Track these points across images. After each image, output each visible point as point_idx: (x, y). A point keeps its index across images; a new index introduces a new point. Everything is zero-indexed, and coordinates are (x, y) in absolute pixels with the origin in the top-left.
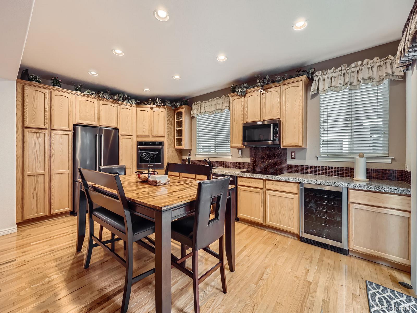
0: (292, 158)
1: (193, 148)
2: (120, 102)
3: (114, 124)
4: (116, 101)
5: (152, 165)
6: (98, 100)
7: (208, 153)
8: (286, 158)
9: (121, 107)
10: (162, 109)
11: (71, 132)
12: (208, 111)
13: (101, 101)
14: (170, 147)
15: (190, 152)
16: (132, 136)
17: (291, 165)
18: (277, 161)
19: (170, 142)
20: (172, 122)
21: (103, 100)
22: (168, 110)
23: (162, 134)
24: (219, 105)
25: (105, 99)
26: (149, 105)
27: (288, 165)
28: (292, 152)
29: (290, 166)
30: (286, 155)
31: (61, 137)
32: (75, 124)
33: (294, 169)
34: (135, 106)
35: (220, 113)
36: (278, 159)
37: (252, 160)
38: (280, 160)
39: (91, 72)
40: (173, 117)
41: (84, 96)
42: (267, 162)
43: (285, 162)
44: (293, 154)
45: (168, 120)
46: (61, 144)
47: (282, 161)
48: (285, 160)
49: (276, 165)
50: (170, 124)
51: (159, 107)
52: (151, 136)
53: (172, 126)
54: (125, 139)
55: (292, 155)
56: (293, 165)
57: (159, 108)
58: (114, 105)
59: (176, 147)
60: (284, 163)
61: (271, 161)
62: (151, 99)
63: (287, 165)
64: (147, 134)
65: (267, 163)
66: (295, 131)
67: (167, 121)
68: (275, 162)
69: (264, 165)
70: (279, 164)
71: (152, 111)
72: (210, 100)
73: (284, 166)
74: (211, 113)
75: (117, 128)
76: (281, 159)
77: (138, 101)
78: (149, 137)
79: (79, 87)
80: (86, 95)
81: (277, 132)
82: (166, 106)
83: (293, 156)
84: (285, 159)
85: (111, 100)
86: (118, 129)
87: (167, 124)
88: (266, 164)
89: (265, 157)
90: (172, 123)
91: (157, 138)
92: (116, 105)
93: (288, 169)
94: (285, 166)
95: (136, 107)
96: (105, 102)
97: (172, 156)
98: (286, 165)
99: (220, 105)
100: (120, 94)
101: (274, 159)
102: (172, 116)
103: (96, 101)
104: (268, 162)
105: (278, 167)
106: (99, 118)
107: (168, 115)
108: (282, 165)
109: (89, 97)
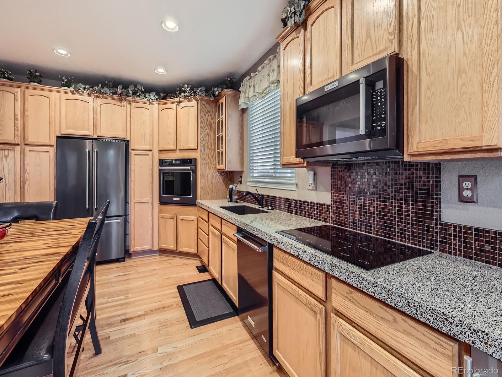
0: (462, 200)
1: (245, 169)
2: (129, 99)
3: (121, 134)
4: (122, 97)
5: (179, 199)
6: (95, 98)
7: (263, 179)
8: (437, 199)
9: (132, 106)
10: (193, 103)
11: (52, 149)
12: (259, 92)
13: (100, 99)
14: (207, 168)
15: (241, 177)
16: (151, 151)
17: (455, 226)
18: (402, 207)
19: (207, 159)
20: (213, 124)
21: (103, 98)
22: (204, 103)
23: (193, 146)
24: (272, 73)
25: (105, 96)
26: (174, 99)
27: (446, 225)
28: (463, 178)
29: (451, 230)
30: (437, 186)
31: (38, 156)
32: (60, 135)
33: (470, 243)
34: (156, 102)
35: (274, 90)
36: (405, 200)
37: (336, 199)
38: (412, 205)
39: (58, 50)
40: (213, 115)
41: (72, 92)
42: (374, 207)
43: (432, 211)
44: (467, 184)
45: (203, 121)
46: (39, 165)
47: (420, 209)
48: (432, 207)
49: (402, 218)
50: (207, 127)
51: (189, 99)
52: (178, 150)
53: (211, 131)
54: (139, 156)
55: (461, 189)
56: (465, 227)
57: (189, 101)
58: (119, 104)
59: (218, 167)
60: (428, 215)
61: (386, 205)
62: (178, 89)
63: (441, 224)
64: (172, 147)
65: (371, 209)
66: (464, 84)
67: (201, 122)
68: (398, 210)
69: (364, 215)
70: (409, 216)
71: (179, 108)
72: (259, 68)
73: (428, 227)
74: (264, 95)
75: (125, 139)
76: (416, 201)
77: (162, 95)
78: (174, 151)
79: (66, 80)
80: (75, 92)
81: (381, 102)
82: (197, 97)
83: (467, 194)
84: (432, 203)
85: (115, 97)
86: (128, 141)
87: (201, 128)
88: (371, 213)
89: (367, 193)
90: (210, 125)
91: (187, 153)
92: (124, 103)
93: (446, 238)
94: (432, 228)
95: (159, 104)
96: (105, 101)
97: (212, 183)
98: (436, 224)
99: (275, 72)
100: (130, 85)
101: (395, 199)
102: (211, 112)
103: (90, 99)
104: (377, 207)
105: (405, 227)
106: (95, 126)
107: (203, 111)
108: (420, 221)
109: (79, 94)
